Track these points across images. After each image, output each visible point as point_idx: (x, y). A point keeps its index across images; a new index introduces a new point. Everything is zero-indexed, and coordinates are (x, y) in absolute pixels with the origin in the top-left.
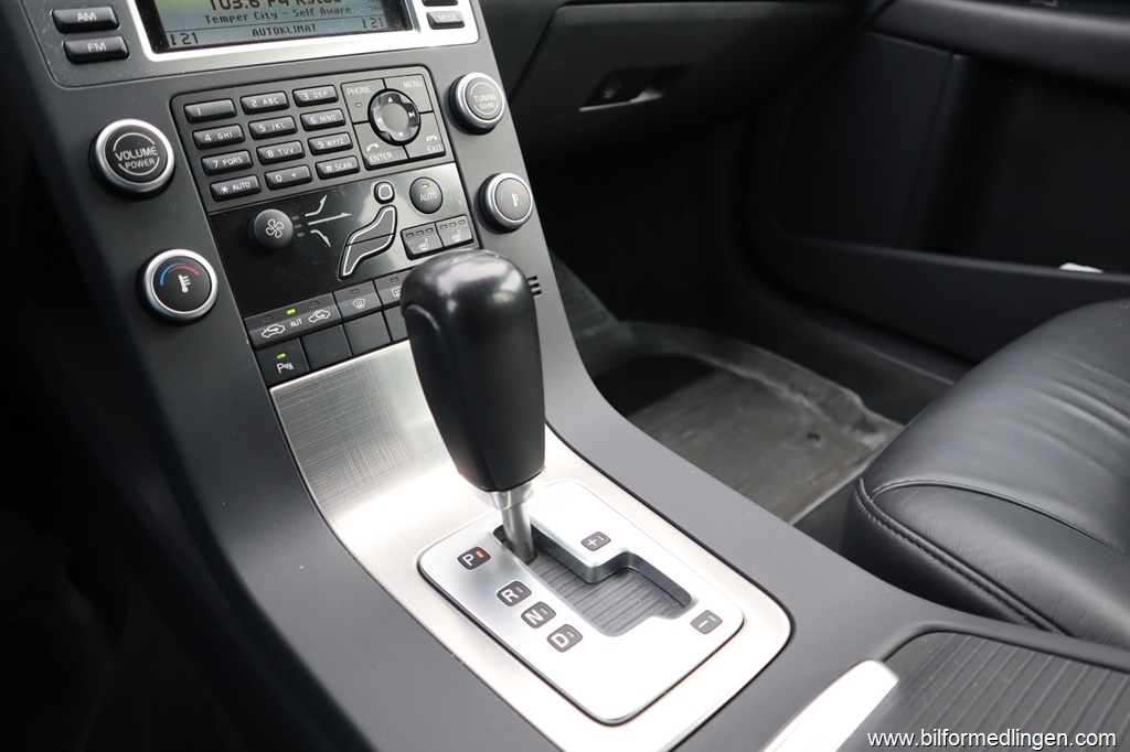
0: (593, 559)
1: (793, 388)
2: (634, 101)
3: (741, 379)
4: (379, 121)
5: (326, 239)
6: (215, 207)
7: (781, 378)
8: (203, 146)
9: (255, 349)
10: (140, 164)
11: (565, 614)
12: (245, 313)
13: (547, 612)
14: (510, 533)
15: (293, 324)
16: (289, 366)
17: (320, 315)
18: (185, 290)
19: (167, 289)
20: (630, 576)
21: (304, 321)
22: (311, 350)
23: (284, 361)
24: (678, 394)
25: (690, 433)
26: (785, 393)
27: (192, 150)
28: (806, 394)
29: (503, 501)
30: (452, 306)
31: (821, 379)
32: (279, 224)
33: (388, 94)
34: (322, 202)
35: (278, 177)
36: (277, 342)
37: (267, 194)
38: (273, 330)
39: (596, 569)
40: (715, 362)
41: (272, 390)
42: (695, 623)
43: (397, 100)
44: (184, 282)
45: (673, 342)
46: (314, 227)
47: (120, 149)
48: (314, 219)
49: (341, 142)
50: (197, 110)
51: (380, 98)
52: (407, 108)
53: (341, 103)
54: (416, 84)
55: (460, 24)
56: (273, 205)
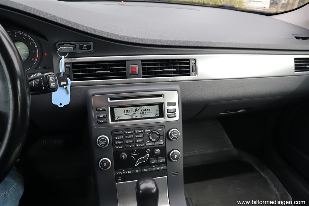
1: (275, 186)
2: (239, 112)
4: (149, 137)
5: (134, 158)
6: (115, 151)
7: (273, 182)
8: (115, 140)
9: (115, 176)
10: (103, 144)
12: (115, 169)
15: (123, 173)
16: (121, 180)
17: (129, 172)
18: (105, 165)
19: (102, 165)
21: (126, 173)
22: (125, 178)
23: (120, 179)
26: (272, 187)
27: (113, 140)
28: (278, 190)
32: (125, 156)
34: (135, 151)
35: (127, 147)
36: (120, 175)
37: (125, 149)
38: (120, 173)
41: (117, 183)
43: (156, 133)
46: (132, 156)
47: (100, 141)
48: (133, 154)
49: (141, 141)
50: (116, 133)
51: (151, 133)
52: (158, 135)
53: (144, 133)
54: (161, 130)
55: (175, 117)
56: (125, 152)
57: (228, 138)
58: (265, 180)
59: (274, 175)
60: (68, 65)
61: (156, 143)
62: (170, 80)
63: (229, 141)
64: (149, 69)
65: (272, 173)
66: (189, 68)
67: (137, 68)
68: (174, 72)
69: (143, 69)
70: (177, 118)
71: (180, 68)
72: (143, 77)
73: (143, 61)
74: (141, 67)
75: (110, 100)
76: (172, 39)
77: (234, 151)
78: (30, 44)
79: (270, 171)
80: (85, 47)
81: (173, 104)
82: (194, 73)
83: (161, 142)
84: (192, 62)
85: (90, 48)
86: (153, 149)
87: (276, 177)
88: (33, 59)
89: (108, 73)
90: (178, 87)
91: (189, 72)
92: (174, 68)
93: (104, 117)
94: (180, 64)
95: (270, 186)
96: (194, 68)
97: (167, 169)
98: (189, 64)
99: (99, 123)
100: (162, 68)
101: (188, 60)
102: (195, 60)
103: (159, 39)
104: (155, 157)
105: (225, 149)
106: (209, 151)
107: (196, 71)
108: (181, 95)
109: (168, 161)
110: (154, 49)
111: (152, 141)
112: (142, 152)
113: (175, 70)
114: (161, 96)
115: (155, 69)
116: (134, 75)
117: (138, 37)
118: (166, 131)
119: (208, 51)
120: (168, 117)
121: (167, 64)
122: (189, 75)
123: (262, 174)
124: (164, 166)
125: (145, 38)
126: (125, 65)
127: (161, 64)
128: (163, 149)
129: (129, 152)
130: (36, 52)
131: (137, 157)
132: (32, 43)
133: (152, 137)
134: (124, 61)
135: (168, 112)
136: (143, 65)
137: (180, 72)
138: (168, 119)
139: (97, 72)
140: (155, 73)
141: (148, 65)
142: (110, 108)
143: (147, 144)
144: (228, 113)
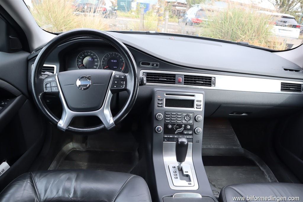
0: (185, 173)
1: (269, 176)
2: (242, 115)
3: (260, 170)
4: (185, 118)
5: (175, 129)
6: (165, 123)
7: (268, 173)
8: (166, 117)
9: (163, 137)
10: (159, 118)
11: (178, 176)
12: (164, 134)
13: (176, 175)
14: (179, 167)
15: (168, 136)
16: (166, 140)
17: (171, 136)
19: (158, 130)
20: (188, 177)
22: (169, 139)
24: (245, 166)
25: (241, 174)
26: (267, 177)
27: (165, 117)
28: (271, 179)
29: (179, 163)
30: (179, 143)
31: (275, 177)
32: (170, 126)
33: (188, 115)
35: (172, 122)
36: (166, 137)
37: (170, 123)
38: (166, 136)
39: (185, 174)
40: (258, 164)
41: (164, 142)
42: (188, 183)
43: (188, 116)
44: (159, 129)
45: (251, 156)
47: (158, 116)
48: (175, 126)
49: (180, 119)
50: (167, 113)
51: (186, 116)
52: (189, 117)
53: (182, 115)
54: (192, 115)
55: (200, 108)
56: (170, 124)
57: (238, 140)
58: (263, 172)
59: (269, 169)
60: (144, 74)
61: (188, 122)
62: (199, 88)
63: (238, 141)
64: (187, 80)
65: (268, 167)
66: (211, 82)
67: (182, 79)
68: (202, 84)
69: (185, 80)
70: (201, 110)
71: (206, 82)
72: (184, 84)
73: (185, 75)
74: (184, 79)
75: (166, 94)
76: (202, 65)
77: (242, 150)
78: (121, 60)
79: (267, 166)
80: (155, 65)
81: (200, 101)
82: (214, 85)
83: (191, 122)
84: (213, 79)
85: (157, 66)
86: (186, 125)
87: (270, 170)
88: (121, 68)
89: (165, 80)
90: (203, 92)
91: (211, 84)
92: (202, 81)
93: (162, 104)
94: (206, 79)
95: (266, 177)
96: (214, 82)
97: (193, 138)
98: (211, 80)
99: (158, 106)
100: (195, 81)
101: (211, 77)
102: (215, 78)
103: (195, 64)
104: (186, 130)
105: (234, 147)
106: (222, 147)
107: (215, 84)
108: (205, 97)
109: (194, 133)
110: (192, 70)
111: (186, 121)
112: (180, 126)
113: (203, 82)
114: (193, 96)
115: (191, 81)
116: (179, 83)
117: (184, 62)
118: (195, 116)
119: (223, 73)
120: (197, 108)
121: (198, 79)
122: (211, 86)
123: (261, 168)
124: (191, 136)
125: (188, 63)
126: (175, 77)
127: (195, 78)
128: (192, 126)
129: (173, 125)
130: (123, 65)
131: (177, 129)
132: (122, 60)
133: (186, 118)
134: (175, 75)
135: (197, 105)
136: (185, 78)
137: (206, 84)
138: (196, 109)
139: (160, 79)
140: (191, 83)
141: (187, 78)
142: (166, 99)
143: (183, 122)
144: (234, 114)
